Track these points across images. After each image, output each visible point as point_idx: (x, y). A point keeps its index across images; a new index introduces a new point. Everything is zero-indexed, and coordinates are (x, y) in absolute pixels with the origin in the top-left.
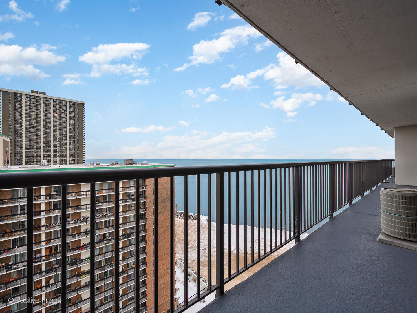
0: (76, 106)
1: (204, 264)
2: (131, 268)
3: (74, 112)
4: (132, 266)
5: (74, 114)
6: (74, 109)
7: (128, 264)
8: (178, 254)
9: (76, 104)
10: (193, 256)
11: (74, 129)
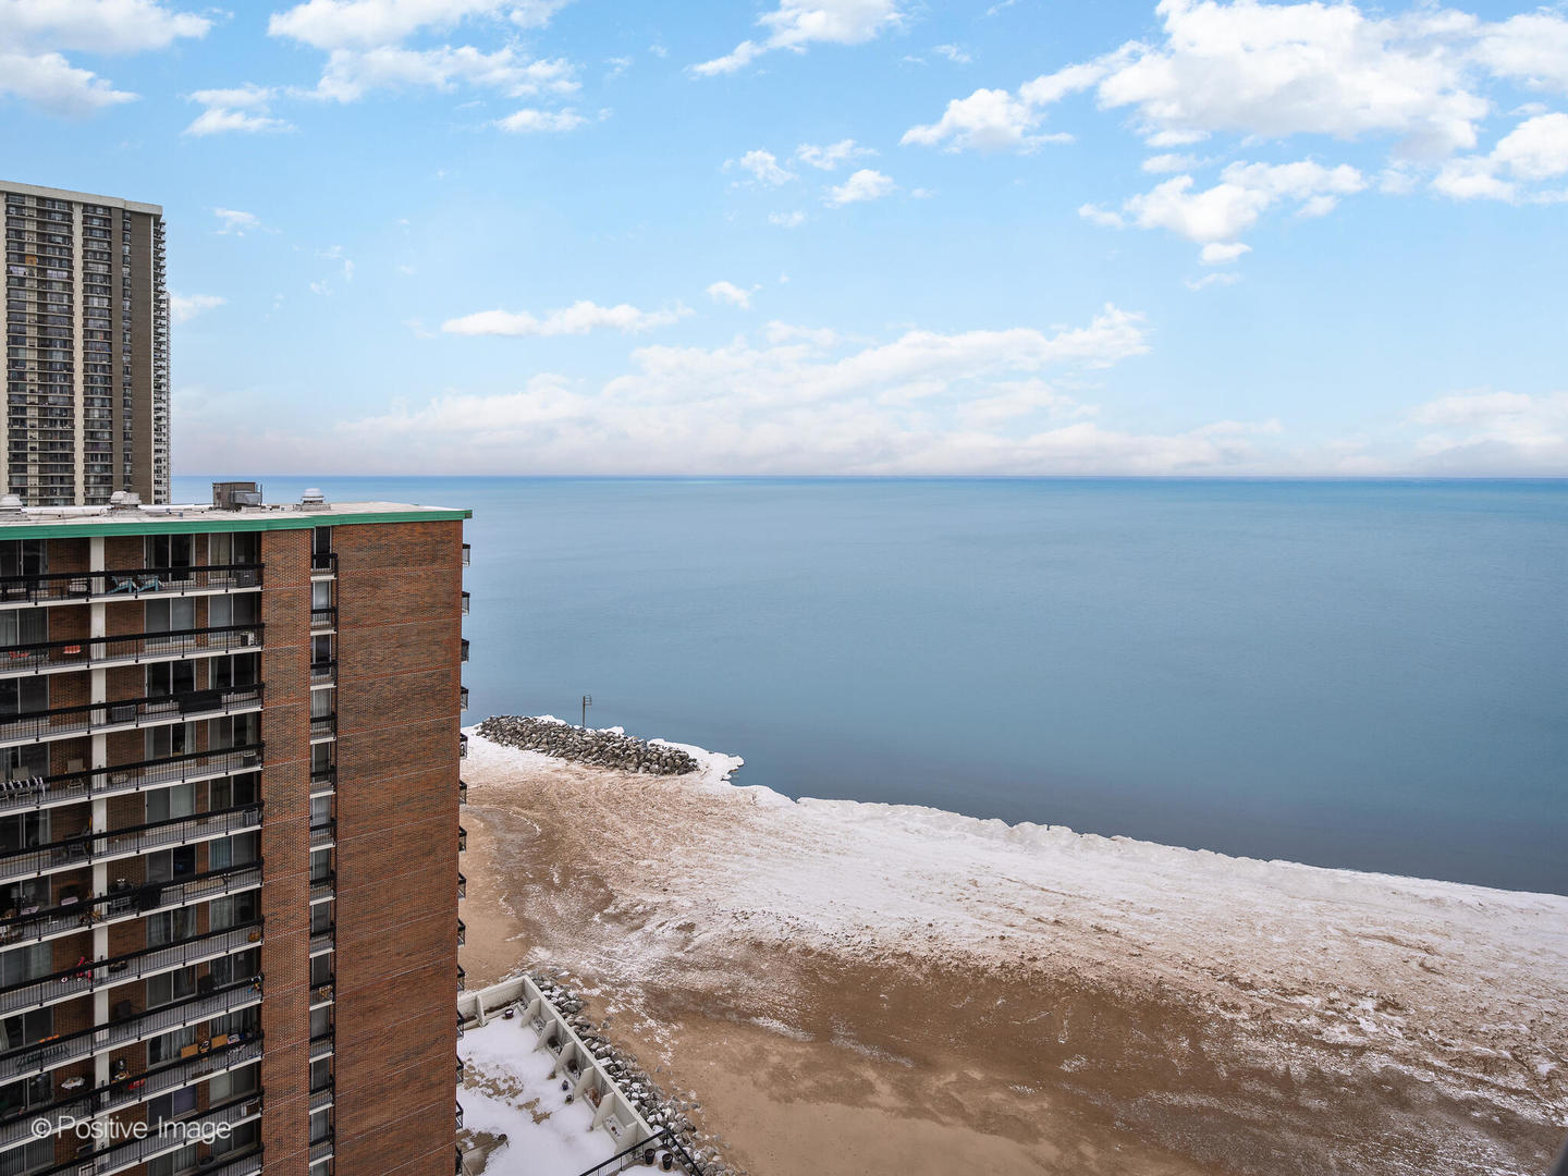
0: (117, 226)
1: (671, 1004)
2: (174, 1060)
3: (110, 254)
4: (179, 1054)
5: (110, 266)
6: (109, 243)
7: (156, 1042)
8: (548, 948)
9: (117, 216)
10: (621, 963)
11: (108, 335)
